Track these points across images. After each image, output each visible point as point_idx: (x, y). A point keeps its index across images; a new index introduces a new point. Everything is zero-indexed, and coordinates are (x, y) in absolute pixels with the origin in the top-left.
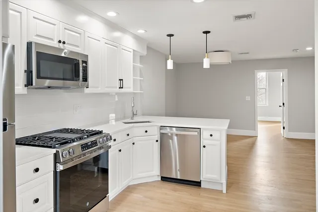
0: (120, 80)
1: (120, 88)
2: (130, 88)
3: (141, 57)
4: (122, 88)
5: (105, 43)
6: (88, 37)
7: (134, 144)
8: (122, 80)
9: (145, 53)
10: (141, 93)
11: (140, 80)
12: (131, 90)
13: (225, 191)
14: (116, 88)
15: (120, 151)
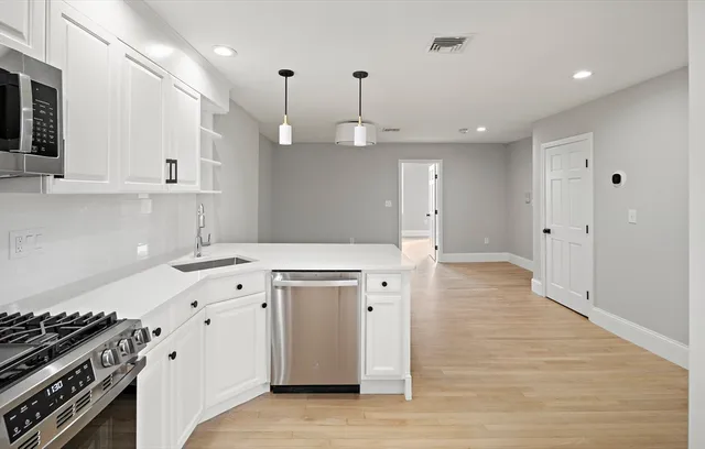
0: (168, 161)
1: (168, 182)
2: (193, 182)
3: (215, 116)
4: (175, 181)
5: (127, 56)
6: (64, 16)
7: (208, 322)
8: (175, 162)
9: (225, 108)
10: (214, 194)
11: (214, 167)
12: (196, 187)
13: (408, 396)
14: (160, 181)
15: (173, 356)
